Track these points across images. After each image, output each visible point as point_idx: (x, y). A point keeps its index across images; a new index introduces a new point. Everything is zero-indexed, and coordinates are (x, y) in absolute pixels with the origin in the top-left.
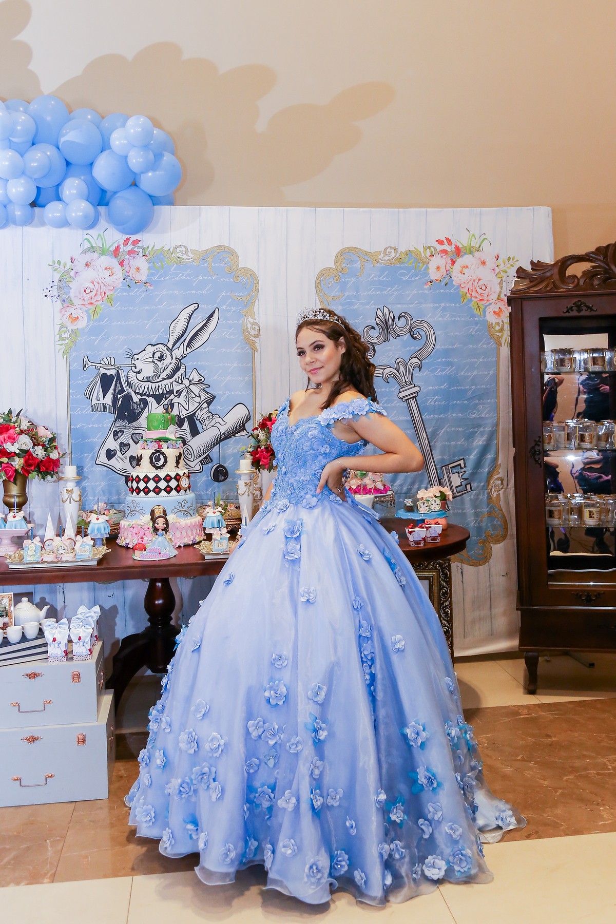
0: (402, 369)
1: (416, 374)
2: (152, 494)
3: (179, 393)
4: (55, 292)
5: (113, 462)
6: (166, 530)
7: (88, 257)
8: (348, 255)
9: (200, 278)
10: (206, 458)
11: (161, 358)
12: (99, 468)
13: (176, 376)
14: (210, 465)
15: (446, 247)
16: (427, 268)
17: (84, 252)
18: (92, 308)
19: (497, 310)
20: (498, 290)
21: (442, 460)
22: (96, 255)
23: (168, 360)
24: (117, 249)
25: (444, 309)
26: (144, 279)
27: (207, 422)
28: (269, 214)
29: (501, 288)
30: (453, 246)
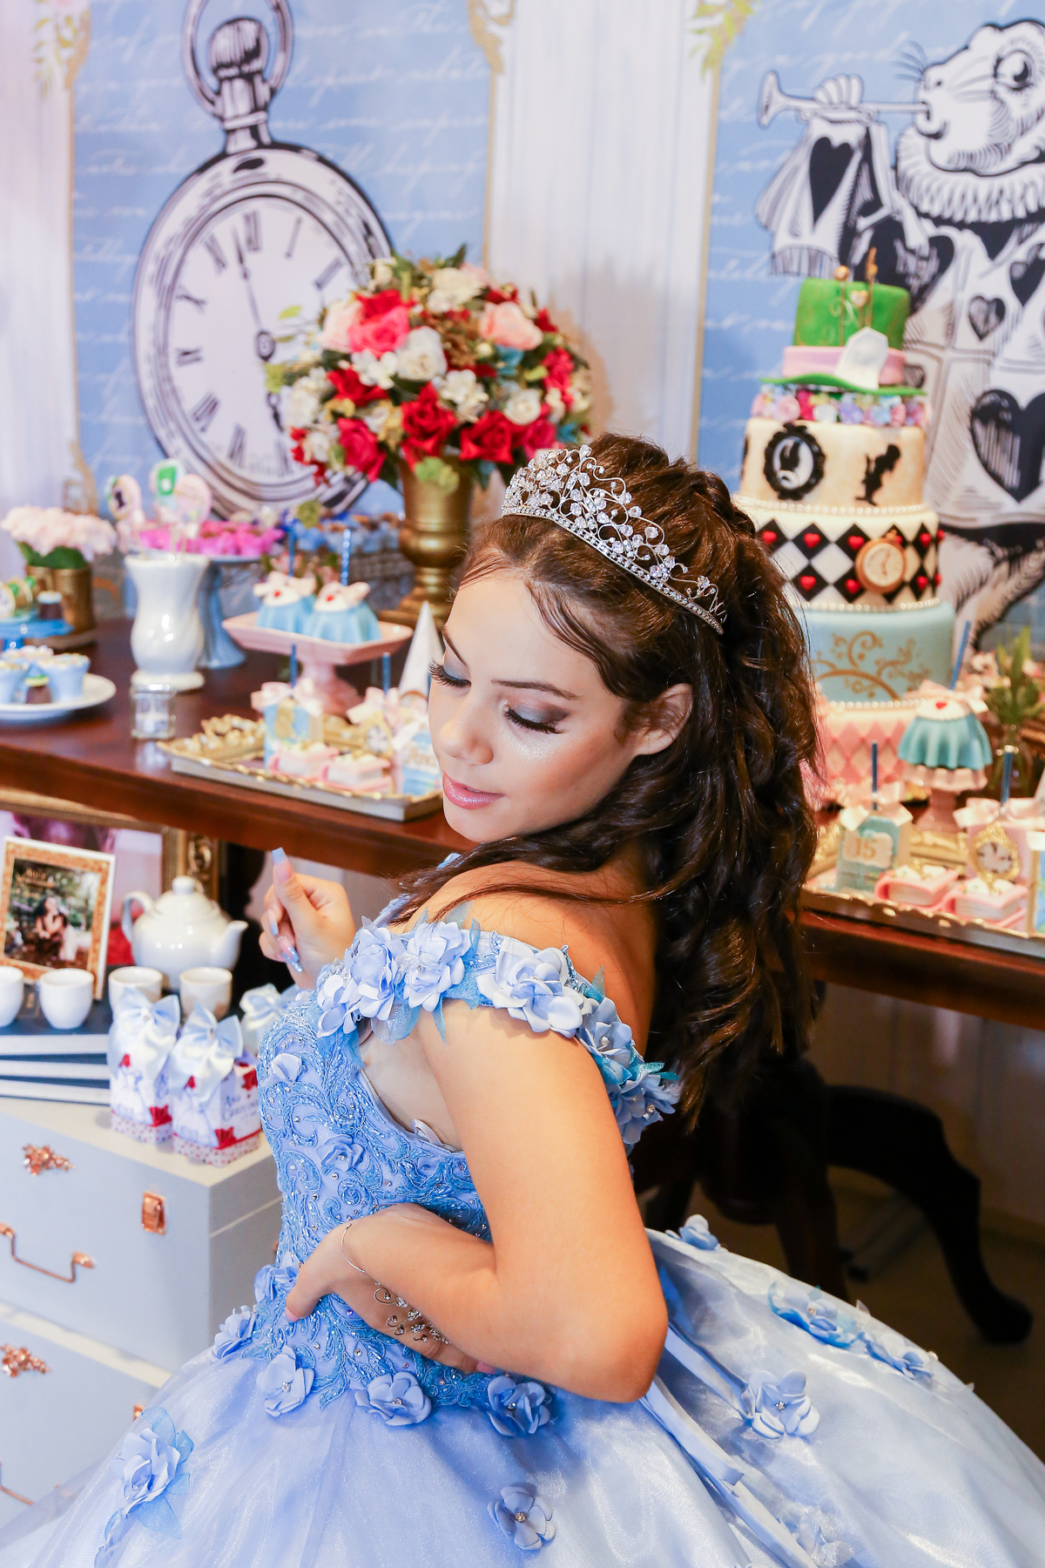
11: (1021, 81)
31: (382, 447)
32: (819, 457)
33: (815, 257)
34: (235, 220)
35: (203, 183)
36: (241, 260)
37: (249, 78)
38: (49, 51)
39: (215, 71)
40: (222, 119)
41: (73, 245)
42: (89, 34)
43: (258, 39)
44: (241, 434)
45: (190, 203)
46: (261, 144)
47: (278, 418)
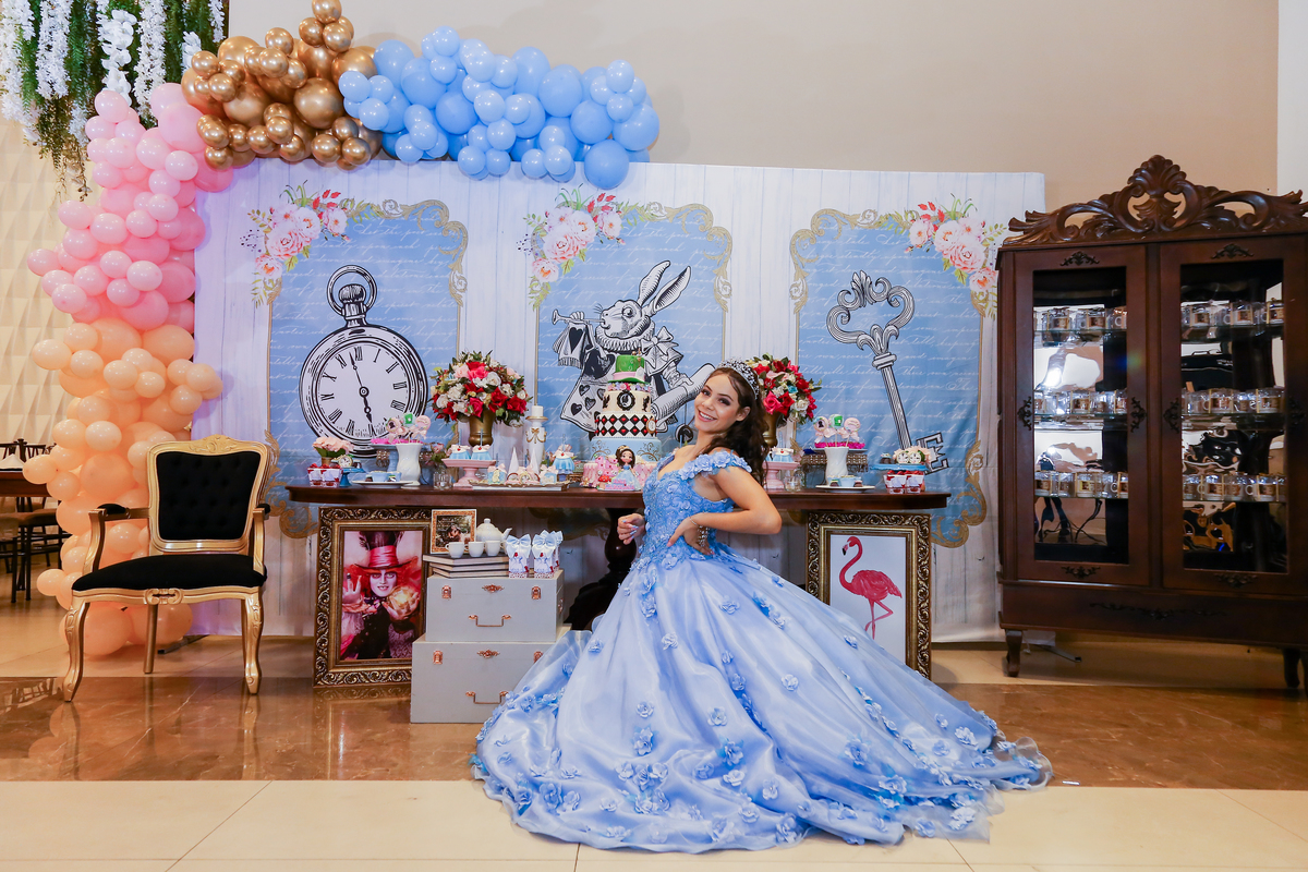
0: (878, 336)
1: (893, 342)
2: (618, 434)
3: (647, 351)
4: (528, 245)
5: (578, 417)
6: (632, 463)
7: (563, 211)
8: (825, 217)
9: (673, 235)
10: (671, 417)
11: (630, 315)
12: (564, 423)
13: (644, 334)
14: (675, 425)
15: (928, 211)
16: (908, 233)
17: (559, 207)
18: (565, 262)
19: (981, 279)
20: (983, 258)
21: (917, 433)
22: (570, 210)
23: (637, 317)
24: (592, 204)
25: (925, 276)
26: (617, 235)
27: (674, 382)
28: (747, 173)
29: (987, 256)
30: (937, 211)
31: (484, 406)
32: (633, 399)
33: (573, 360)
34: (351, 350)
35: (336, 337)
36: (353, 363)
37: (358, 304)
38: (261, 290)
39: (342, 301)
40: (345, 316)
41: (270, 359)
42: (281, 286)
43: (362, 292)
44: (352, 423)
45: (330, 344)
46: (362, 325)
47: (369, 416)
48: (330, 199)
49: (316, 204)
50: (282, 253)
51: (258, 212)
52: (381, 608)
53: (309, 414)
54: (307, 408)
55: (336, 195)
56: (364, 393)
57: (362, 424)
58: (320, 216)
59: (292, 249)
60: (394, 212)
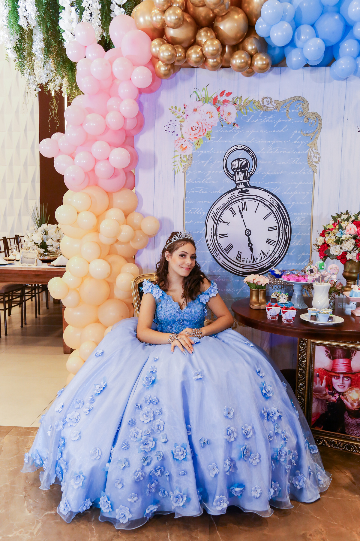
34: (240, 204)
35: (229, 195)
36: (241, 213)
37: (244, 172)
38: (178, 163)
39: (233, 170)
40: (235, 181)
41: (185, 210)
42: (192, 161)
43: (247, 163)
44: (239, 255)
45: (225, 200)
46: (247, 187)
47: (251, 249)
48: (224, 98)
49: (215, 101)
50: (193, 137)
51: (176, 108)
52: (340, 400)
53: (211, 247)
54: (210, 243)
55: (229, 94)
56: (248, 233)
57: (246, 255)
58: (218, 109)
59: (199, 134)
60: (270, 106)
